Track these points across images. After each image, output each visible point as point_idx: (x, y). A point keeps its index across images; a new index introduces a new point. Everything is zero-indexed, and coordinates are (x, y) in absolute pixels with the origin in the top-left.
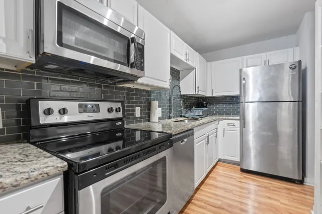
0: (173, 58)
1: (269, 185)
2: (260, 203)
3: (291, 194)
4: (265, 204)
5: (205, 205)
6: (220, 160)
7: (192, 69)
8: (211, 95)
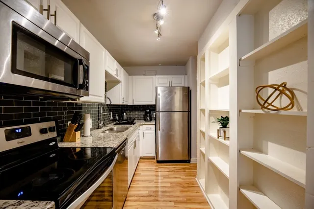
0: (107, 74)
1: (174, 169)
2: (171, 183)
3: (185, 171)
4: (174, 183)
5: (138, 198)
6: (141, 158)
7: (118, 82)
8: (132, 104)
